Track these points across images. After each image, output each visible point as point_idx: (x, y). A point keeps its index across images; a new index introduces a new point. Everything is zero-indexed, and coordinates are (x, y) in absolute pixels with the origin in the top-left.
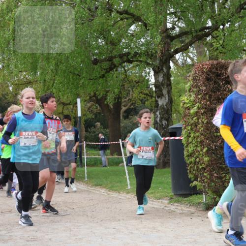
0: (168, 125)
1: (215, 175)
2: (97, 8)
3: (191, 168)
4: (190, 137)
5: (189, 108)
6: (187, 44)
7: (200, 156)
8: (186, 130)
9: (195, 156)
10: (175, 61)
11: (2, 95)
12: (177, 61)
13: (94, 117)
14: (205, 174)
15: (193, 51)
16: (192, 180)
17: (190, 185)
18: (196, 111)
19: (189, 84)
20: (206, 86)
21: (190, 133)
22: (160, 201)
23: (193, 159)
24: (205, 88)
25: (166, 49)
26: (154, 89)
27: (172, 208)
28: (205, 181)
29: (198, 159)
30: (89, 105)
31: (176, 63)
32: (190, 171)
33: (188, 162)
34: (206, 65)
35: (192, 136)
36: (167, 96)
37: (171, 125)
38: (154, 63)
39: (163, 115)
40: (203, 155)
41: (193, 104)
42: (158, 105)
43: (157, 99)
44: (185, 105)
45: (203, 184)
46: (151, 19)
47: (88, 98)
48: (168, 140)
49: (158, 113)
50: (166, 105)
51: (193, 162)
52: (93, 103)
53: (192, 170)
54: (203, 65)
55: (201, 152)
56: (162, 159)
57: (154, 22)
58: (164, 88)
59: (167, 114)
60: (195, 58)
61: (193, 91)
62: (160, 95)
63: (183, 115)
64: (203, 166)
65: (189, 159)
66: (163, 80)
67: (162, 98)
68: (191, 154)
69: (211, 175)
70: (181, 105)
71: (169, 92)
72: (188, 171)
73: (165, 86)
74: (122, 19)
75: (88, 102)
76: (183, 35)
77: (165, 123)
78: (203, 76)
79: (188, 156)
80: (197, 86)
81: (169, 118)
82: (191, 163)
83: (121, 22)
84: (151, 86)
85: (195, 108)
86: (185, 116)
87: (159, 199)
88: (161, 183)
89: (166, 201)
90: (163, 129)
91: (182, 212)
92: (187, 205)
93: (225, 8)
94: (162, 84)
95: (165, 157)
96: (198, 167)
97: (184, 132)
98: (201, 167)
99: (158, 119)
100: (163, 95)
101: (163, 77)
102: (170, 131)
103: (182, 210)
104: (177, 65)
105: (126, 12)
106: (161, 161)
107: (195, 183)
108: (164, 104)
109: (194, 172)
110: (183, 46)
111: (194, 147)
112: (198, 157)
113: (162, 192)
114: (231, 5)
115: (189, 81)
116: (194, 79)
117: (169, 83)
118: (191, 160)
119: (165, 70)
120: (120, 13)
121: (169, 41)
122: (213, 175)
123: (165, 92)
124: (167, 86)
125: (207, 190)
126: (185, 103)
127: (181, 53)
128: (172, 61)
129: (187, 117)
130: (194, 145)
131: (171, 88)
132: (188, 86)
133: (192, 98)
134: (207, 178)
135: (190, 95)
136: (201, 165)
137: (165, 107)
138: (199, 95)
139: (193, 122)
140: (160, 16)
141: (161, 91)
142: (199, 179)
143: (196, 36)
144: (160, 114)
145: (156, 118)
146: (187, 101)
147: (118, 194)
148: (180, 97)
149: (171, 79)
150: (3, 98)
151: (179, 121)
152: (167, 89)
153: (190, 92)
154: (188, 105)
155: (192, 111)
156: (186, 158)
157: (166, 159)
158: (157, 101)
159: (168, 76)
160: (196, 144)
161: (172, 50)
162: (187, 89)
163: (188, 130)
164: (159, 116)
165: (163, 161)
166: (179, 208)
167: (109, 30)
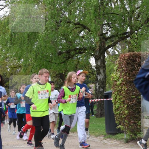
0: (103, 91)
1: (132, 121)
2: (61, 21)
3: (117, 117)
4: (117, 98)
5: (116, 81)
6: (115, 42)
7: (123, 110)
8: (114, 94)
9: (120, 110)
10: (108, 53)
11: (4, 74)
12: (109, 52)
13: (58, 86)
14: (126, 121)
15: (119, 47)
16: (118, 124)
17: (117, 128)
18: (120, 83)
19: (116, 67)
20: (127, 68)
21: (117, 96)
22: (98, 137)
23: (118, 112)
24: (126, 69)
25: (103, 46)
26: (95, 69)
27: (106, 141)
28: (126, 125)
29: (121, 112)
30: (56, 79)
31: (108, 54)
32: (117, 119)
33: (115, 113)
34: (127, 55)
35: (118, 98)
36: (103, 74)
37: (105, 91)
38: (95, 54)
39: (100, 85)
40: (124, 110)
41: (119, 79)
42: (98, 79)
43: (97, 75)
44: (114, 79)
45: (125, 127)
46: (93, 27)
47: (55, 75)
48: (103, 100)
49: (97, 84)
50: (102, 79)
51: (119, 113)
52: (58, 78)
53: (118, 118)
54: (125, 55)
55: (123, 108)
56: (100, 112)
57: (95, 29)
58: (101, 68)
59: (103, 84)
60: (120, 51)
61: (119, 71)
62: (99, 73)
63: (112, 85)
64: (125, 116)
65: (116, 112)
66: (101, 64)
67: (100, 75)
68: (117, 109)
69: (130, 121)
70: (111, 79)
71: (104, 71)
72: (116, 119)
73: (102, 68)
74: (76, 28)
75: (55, 78)
76: (113, 37)
77: (102, 90)
78: (125, 61)
79: (115, 110)
80: (121, 68)
81: (104, 87)
82: (117, 114)
83: (75, 30)
84: (93, 68)
85: (120, 81)
86: (114, 86)
87: (98, 136)
88: (99, 126)
89: (102, 138)
90: (101, 93)
91: (111, 144)
92: (115, 140)
93: (138, 20)
94: (100, 67)
95: (102, 110)
96: (121, 116)
97: (113, 95)
98: (123, 117)
99: (98, 87)
100: (100, 73)
101: (101, 62)
102: (104, 95)
103: (111, 143)
104: (109, 55)
105: (79, 24)
106: (99, 113)
107: (120, 126)
108: (101, 79)
109: (119, 120)
110: (113, 44)
111: (119, 104)
112: (121, 111)
113: (100, 132)
114: (142, 19)
115: (116, 65)
116: (120, 64)
117: (104, 66)
118: (117, 112)
119: (102, 58)
120: (75, 24)
121: (104, 40)
122: (131, 122)
123: (102, 71)
124: (103, 68)
125: (127, 130)
126: (114, 78)
127: (112, 48)
128: (106, 52)
129: (115, 86)
130: (119, 103)
131: (106, 69)
132: (115, 68)
133: (118, 75)
134: (127, 123)
135: (117, 73)
136: (123, 115)
137: (102, 80)
138: (122, 73)
139: (118, 89)
140: (98, 25)
141: (100, 71)
142: (122, 124)
143: (121, 38)
144: (99, 84)
145: (96, 87)
146: (115, 77)
147: (72, 133)
148: (111, 74)
149: (106, 63)
150: (4, 76)
151: (110, 89)
152: (103, 70)
153: (117, 71)
154: (116, 79)
155: (118, 83)
156: (114, 111)
157: (102, 112)
158: (97, 77)
159: (103, 61)
160: (120, 103)
161: (106, 46)
162: (115, 70)
163: (116, 94)
164: (98, 86)
165: (100, 113)
166: (110, 141)
167: (68, 34)
